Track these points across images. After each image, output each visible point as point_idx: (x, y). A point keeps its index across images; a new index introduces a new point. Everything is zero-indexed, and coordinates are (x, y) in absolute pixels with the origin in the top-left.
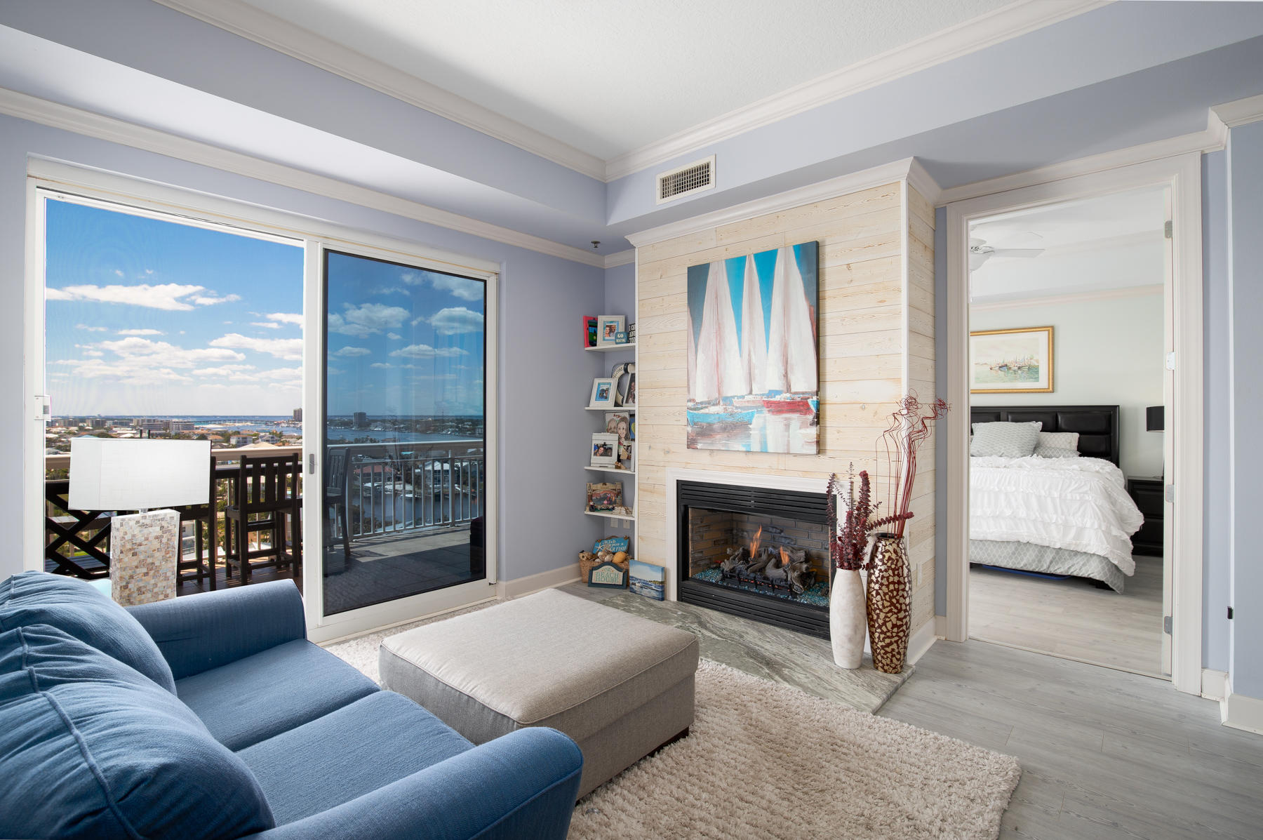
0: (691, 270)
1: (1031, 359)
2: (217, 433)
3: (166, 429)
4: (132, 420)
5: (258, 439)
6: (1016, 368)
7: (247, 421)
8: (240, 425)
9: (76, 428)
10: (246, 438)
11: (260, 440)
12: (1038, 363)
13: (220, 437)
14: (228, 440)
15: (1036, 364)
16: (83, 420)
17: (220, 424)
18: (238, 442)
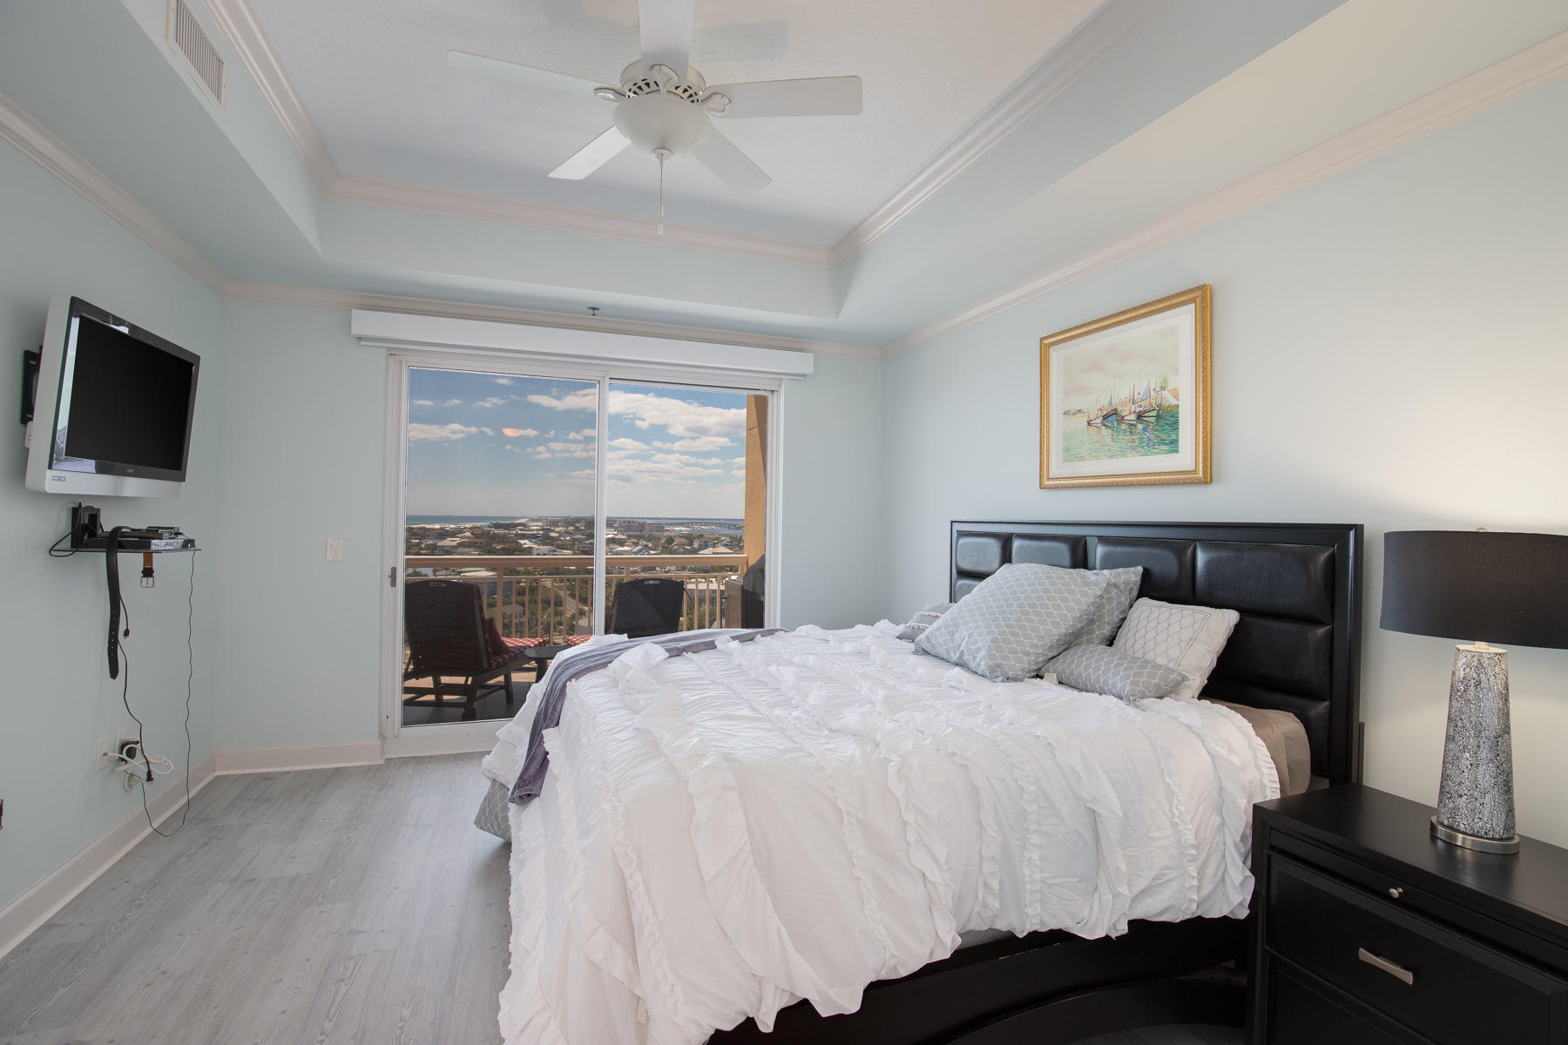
1: (1163, 389)
2: (683, 536)
3: (641, 531)
4: (615, 521)
5: (718, 543)
6: (1133, 417)
7: (712, 524)
8: (705, 528)
9: (572, 528)
10: (707, 542)
11: (719, 545)
12: (1177, 398)
13: (685, 540)
14: (691, 544)
15: (1174, 402)
16: (578, 520)
17: (688, 527)
18: (700, 546)
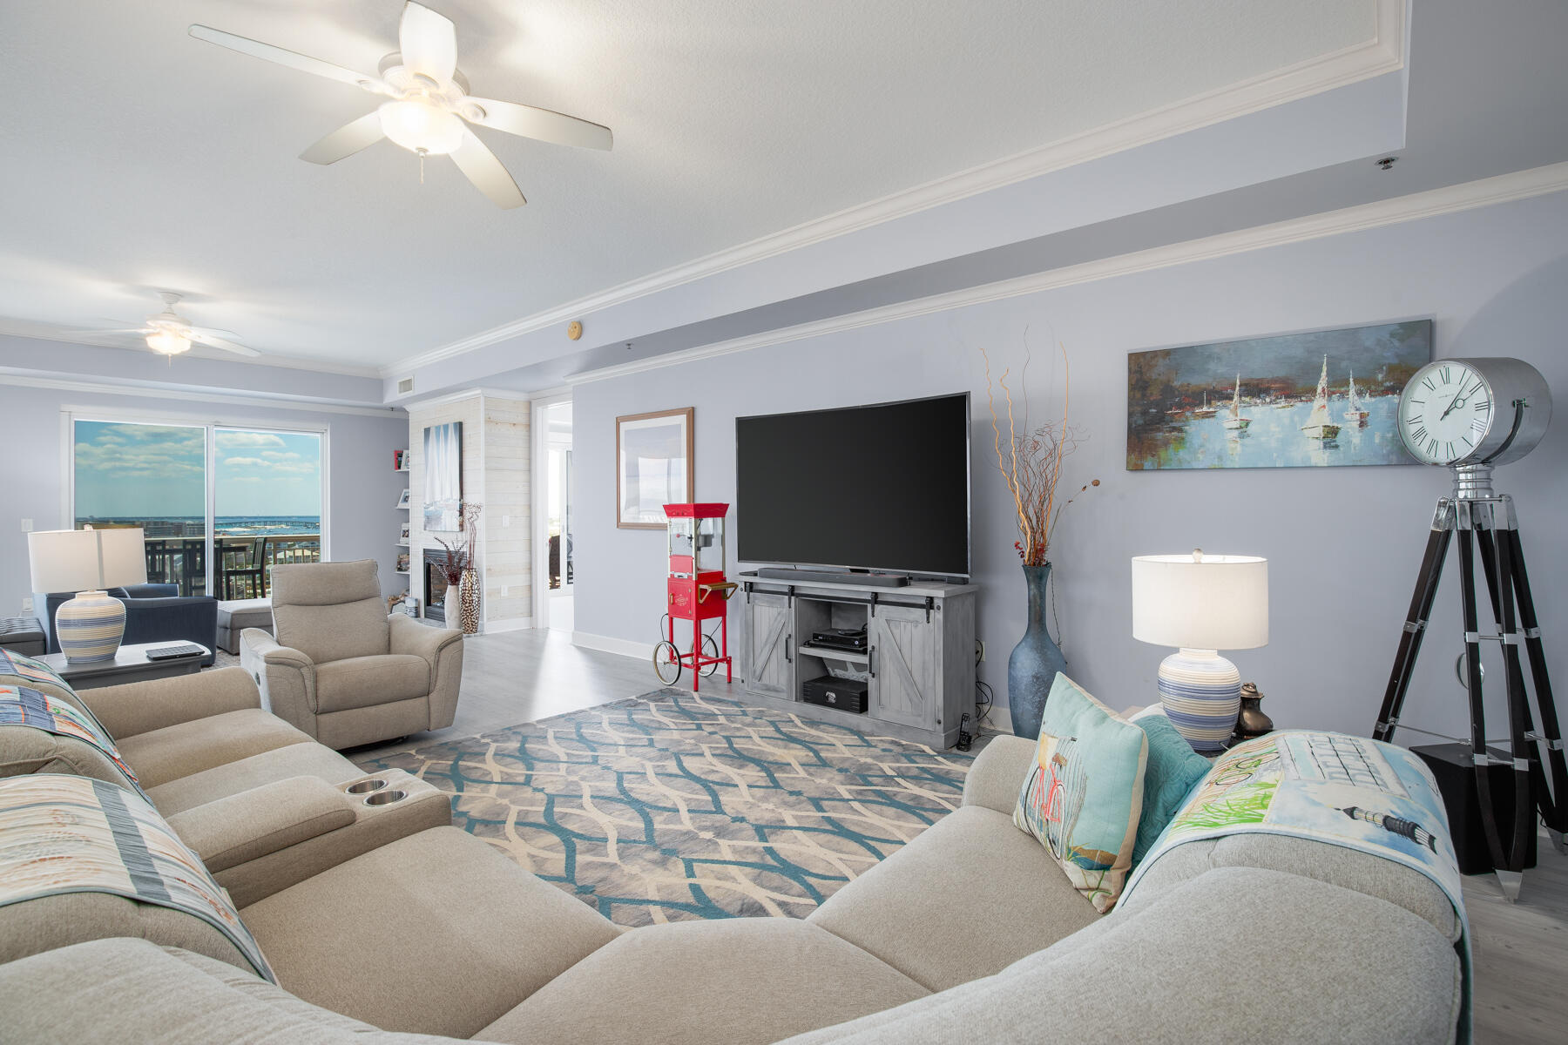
0: (425, 429)
